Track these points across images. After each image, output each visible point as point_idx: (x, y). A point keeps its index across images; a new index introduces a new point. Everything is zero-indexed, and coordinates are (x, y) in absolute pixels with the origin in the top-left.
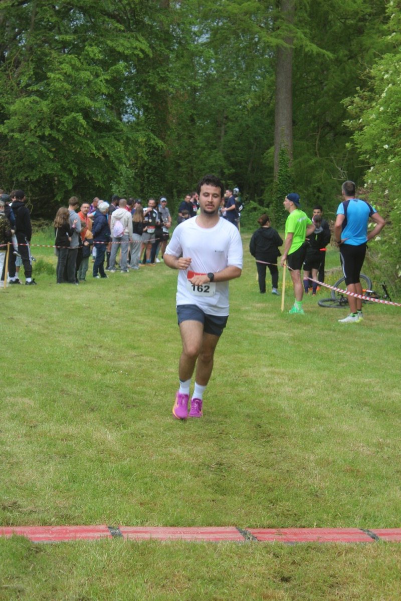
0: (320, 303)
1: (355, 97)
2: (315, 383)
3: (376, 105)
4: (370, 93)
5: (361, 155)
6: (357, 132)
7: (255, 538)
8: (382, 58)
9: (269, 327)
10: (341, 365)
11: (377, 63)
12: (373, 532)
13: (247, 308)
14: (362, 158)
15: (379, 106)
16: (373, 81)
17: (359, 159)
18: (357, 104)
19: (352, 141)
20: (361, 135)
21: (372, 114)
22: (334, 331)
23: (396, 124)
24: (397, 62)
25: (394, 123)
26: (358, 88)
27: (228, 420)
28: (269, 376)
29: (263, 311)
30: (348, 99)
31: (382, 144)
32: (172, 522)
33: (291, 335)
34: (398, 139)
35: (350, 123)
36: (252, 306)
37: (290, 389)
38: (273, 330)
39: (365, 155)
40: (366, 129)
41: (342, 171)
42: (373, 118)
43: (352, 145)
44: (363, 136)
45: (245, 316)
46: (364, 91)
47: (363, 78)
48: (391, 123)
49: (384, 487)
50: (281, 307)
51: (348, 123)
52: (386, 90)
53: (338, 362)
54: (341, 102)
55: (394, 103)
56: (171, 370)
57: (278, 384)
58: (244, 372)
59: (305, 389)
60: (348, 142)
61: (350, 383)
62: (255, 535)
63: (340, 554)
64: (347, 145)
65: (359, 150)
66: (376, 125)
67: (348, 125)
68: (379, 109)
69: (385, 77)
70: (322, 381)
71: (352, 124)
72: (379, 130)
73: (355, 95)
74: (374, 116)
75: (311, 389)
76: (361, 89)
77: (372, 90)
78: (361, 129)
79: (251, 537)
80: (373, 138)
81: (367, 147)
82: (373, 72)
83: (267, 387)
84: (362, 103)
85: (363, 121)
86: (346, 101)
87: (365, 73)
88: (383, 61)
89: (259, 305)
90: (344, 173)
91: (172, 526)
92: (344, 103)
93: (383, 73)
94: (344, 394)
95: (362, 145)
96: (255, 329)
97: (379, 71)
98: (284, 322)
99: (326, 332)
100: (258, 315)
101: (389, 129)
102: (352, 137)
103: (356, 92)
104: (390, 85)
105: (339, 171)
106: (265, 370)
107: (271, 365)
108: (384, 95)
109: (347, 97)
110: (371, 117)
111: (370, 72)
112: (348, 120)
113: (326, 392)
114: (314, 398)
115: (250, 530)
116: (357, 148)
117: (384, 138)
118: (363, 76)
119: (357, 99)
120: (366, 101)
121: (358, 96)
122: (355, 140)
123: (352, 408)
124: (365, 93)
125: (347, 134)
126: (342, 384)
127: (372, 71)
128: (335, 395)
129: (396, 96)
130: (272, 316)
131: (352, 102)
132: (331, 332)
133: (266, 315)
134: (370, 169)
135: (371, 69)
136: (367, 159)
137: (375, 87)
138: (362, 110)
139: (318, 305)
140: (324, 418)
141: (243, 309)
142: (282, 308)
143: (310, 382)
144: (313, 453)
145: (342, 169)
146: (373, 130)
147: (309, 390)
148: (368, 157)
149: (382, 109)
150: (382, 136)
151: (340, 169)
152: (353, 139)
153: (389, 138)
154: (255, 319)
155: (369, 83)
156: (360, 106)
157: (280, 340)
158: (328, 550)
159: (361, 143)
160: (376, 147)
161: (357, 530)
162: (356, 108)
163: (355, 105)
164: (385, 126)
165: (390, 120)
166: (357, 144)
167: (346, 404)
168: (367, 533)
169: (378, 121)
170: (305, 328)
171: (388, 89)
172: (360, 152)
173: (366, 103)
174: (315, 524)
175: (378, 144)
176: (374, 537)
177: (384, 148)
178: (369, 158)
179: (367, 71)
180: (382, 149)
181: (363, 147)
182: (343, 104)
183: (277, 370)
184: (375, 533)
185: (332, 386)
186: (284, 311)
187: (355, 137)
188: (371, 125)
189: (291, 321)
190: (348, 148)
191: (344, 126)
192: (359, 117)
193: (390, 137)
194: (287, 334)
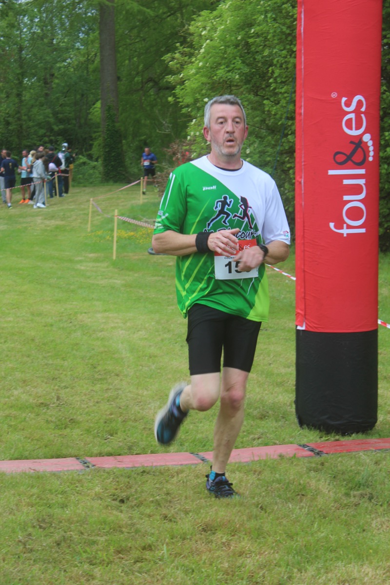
0: (150, 251)
1: (175, 53)
2: (147, 325)
3: (196, 60)
4: (189, 49)
5: (183, 108)
6: (178, 87)
7: (94, 466)
8: (199, 15)
9: (101, 275)
10: (171, 307)
11: (195, 20)
12: (202, 455)
13: (80, 258)
14: (184, 111)
15: (198, 61)
16: (192, 37)
17: (182, 112)
18: (178, 59)
19: (174, 95)
20: (183, 89)
21: (192, 69)
22: (164, 276)
23: (215, 77)
24: (214, 19)
25: (213, 77)
26: (178, 44)
27: (66, 363)
28: (104, 321)
29: (96, 260)
30: (169, 55)
31: (203, 97)
32: (16, 455)
33: (123, 282)
34: (217, 92)
35: (172, 78)
36: (84, 256)
37: (124, 332)
38: (106, 278)
39: (187, 109)
40: (187, 83)
41: (166, 125)
42: (193, 73)
43: (174, 99)
44: (184, 90)
45: (78, 266)
46: (184, 47)
47: (182, 34)
48: (210, 77)
49: (212, 416)
50: (112, 256)
51: (171, 79)
52: (205, 45)
53: (168, 306)
54: (162, 58)
55: (212, 58)
56: (9, 319)
57: (112, 328)
58: (80, 317)
59: (138, 331)
60: (170, 96)
61: (180, 324)
62: (94, 464)
63: (173, 477)
64: (170, 99)
65: (181, 104)
66: (196, 79)
67: (170, 80)
68: (198, 65)
69: (203, 33)
70: (153, 323)
71: (174, 80)
72: (200, 84)
73: (176, 52)
74: (194, 71)
75: (143, 332)
76: (181, 45)
77: (191, 46)
78: (182, 83)
79: (90, 466)
80: (194, 91)
81: (188, 100)
82: (192, 29)
83: (101, 331)
84: (183, 59)
85: (183, 76)
86: (167, 57)
87: (184, 30)
88: (200, 18)
89: (92, 255)
90: (168, 126)
91: (17, 459)
92: (165, 59)
93: (201, 30)
94: (173, 335)
95: (184, 99)
96: (89, 278)
97: (197, 27)
98: (116, 270)
99: (156, 278)
100: (91, 264)
101: (209, 83)
102: (174, 91)
103: (176, 48)
104: (208, 41)
105: (164, 125)
106: (99, 315)
107: (105, 311)
108: (202, 51)
109: (168, 54)
110: (192, 72)
111: (188, 29)
112: (170, 76)
113: (157, 333)
114: (146, 339)
115: (89, 459)
116: (179, 102)
117: (204, 92)
118: (183, 32)
119: (177, 55)
120: (186, 56)
121: (180, 52)
122: (177, 94)
123: (182, 346)
124: (185, 49)
125: (170, 88)
126: (172, 325)
127: (190, 27)
128: (165, 336)
129: (214, 51)
130: (105, 264)
131: (174, 59)
132: (161, 278)
133: (99, 264)
134: (192, 121)
135: (189, 25)
136: (189, 112)
137: (194, 43)
138: (182, 66)
139: (147, 254)
140: (155, 356)
141: (77, 259)
142: (114, 257)
143: (142, 324)
144: (146, 389)
145: (166, 123)
146: (194, 84)
147: (140, 333)
148: (189, 110)
149: (201, 64)
150: (202, 90)
151: (164, 122)
152: (174, 93)
153: (209, 92)
154: (88, 268)
155: (189, 40)
156: (180, 61)
157: (113, 288)
158: (161, 473)
159: (182, 97)
160: (196, 101)
161: (188, 454)
162: (177, 64)
163: (175, 61)
164: (204, 80)
165: (209, 74)
166: (179, 98)
167: (176, 343)
168: (197, 456)
169: (198, 75)
170: (136, 275)
171: (207, 44)
172: (182, 105)
173: (186, 58)
174: (150, 451)
175: (199, 97)
176: (203, 460)
177: (203, 101)
178: (191, 111)
179: (186, 27)
180: (203, 102)
181: (185, 101)
182: (165, 61)
183: (110, 315)
184: (204, 456)
185: (163, 327)
186: (115, 260)
187: (177, 91)
188: (191, 79)
189: (123, 269)
190: (170, 102)
191: (167, 81)
192: (179, 72)
193: (210, 90)
194: (119, 281)
